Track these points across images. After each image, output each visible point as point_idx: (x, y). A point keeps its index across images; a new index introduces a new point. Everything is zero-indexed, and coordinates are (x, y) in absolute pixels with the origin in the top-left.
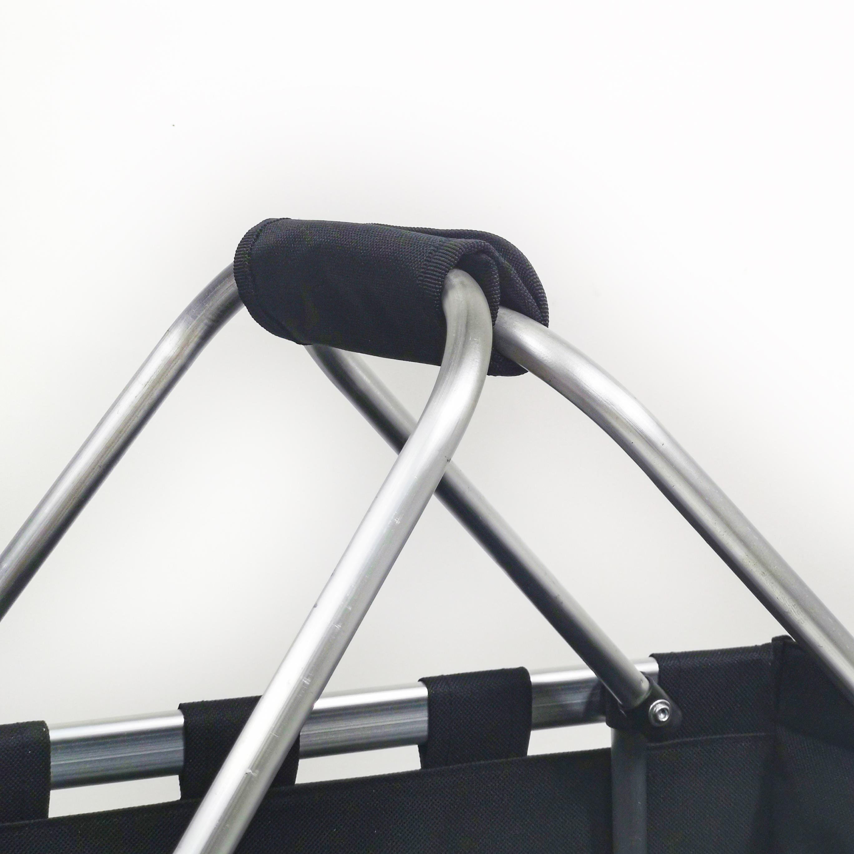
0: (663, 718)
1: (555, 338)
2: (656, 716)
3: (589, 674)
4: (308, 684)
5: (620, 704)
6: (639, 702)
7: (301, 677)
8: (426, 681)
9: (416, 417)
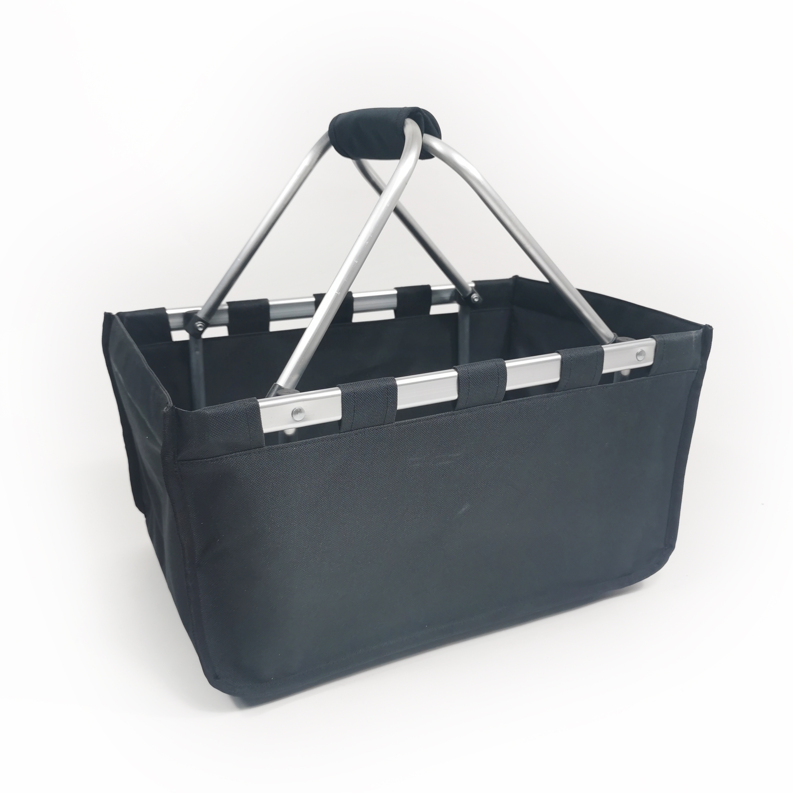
0: (476, 300)
1: (444, 143)
2: (473, 299)
3: (453, 287)
4: (357, 263)
5: (461, 296)
6: (468, 295)
7: (355, 260)
8: (397, 289)
9: (386, 183)
